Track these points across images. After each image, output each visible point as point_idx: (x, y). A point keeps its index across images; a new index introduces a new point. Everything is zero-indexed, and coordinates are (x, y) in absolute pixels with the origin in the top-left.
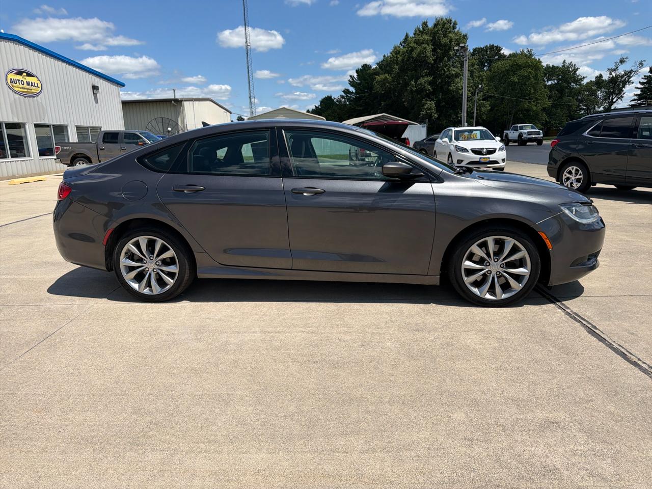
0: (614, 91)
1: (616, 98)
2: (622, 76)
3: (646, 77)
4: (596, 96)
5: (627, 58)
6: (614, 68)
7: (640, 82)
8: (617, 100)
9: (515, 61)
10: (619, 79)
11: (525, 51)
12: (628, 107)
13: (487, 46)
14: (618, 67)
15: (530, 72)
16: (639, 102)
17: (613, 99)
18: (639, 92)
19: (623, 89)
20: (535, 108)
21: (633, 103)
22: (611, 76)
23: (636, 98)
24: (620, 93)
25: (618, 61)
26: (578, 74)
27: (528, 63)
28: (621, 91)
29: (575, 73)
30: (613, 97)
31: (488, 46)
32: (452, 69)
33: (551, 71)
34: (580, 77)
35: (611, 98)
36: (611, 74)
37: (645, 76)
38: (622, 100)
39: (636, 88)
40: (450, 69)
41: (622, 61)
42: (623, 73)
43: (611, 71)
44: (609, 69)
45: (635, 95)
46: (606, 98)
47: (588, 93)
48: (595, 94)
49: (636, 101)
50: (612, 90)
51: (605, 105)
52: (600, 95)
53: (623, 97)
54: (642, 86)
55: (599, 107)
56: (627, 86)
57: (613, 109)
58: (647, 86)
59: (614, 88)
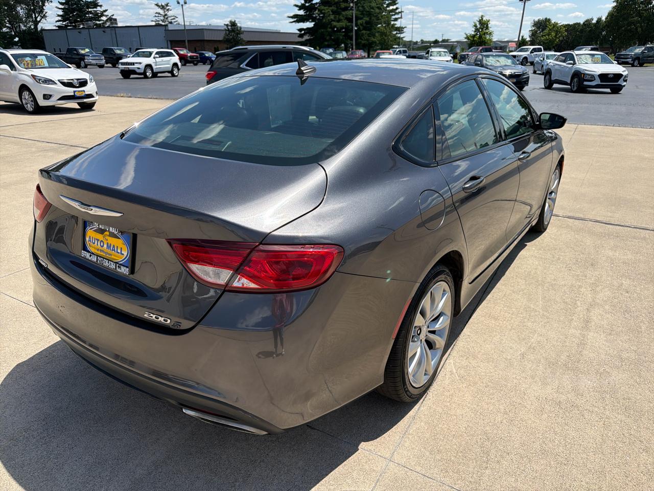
0: (35, 9)
1: (39, 17)
4: (17, 13)
8: (41, 19)
12: (55, 28)
16: (64, 23)
17: (36, 18)
18: (61, 13)
19: (44, 7)
21: (59, 24)
23: (60, 18)
28: (42, 10)
30: (35, 15)
35: (34, 16)
38: (46, 20)
39: (56, 7)
45: (59, 16)
46: (29, 16)
47: (6, 8)
48: (15, 10)
49: (61, 23)
50: (32, 7)
51: (30, 24)
52: (21, 11)
53: (46, 17)
54: (63, 7)
55: (25, 26)
56: (46, 4)
57: (39, 29)
58: (67, 7)
59: (33, 5)
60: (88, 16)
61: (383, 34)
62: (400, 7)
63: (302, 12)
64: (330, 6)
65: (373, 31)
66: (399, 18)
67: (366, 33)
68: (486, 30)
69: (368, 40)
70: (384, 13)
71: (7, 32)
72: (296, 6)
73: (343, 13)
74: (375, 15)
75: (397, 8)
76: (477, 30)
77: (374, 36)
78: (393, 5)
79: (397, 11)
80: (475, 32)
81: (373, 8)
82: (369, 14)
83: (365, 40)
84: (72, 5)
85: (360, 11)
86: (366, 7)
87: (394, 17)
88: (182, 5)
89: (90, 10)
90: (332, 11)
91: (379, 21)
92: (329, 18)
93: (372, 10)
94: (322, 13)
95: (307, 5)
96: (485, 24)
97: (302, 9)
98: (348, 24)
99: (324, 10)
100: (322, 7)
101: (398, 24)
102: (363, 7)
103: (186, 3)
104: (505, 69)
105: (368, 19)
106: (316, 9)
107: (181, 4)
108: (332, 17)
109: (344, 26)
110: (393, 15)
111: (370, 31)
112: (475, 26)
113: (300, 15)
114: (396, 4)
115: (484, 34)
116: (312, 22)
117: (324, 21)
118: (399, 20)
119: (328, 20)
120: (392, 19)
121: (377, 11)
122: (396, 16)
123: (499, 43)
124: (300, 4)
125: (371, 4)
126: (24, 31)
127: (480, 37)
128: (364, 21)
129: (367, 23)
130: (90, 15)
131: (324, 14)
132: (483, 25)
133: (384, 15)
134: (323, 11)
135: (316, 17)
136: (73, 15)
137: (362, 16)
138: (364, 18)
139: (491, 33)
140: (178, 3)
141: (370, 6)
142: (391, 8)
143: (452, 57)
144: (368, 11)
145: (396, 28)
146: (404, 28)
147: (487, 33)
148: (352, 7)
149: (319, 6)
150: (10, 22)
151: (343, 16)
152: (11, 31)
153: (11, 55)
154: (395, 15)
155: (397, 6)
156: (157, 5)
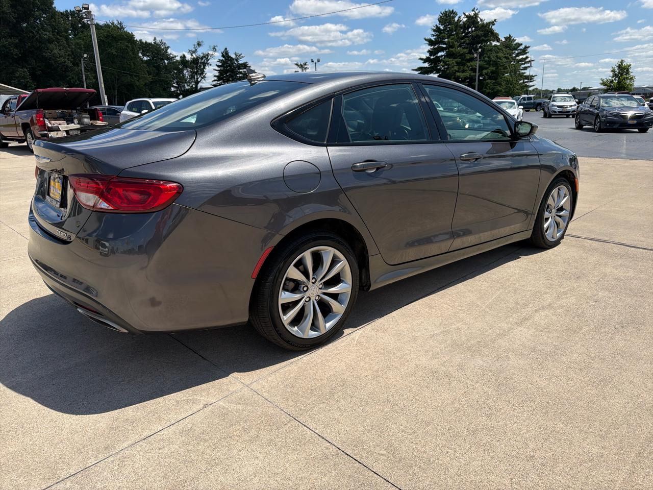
0: (197, 71)
1: (200, 78)
2: (202, 59)
3: (221, 61)
4: (184, 75)
5: (202, 42)
6: (193, 50)
7: (216, 65)
9: (108, 31)
10: (200, 60)
11: (116, 22)
12: (211, 86)
13: (67, 11)
14: (196, 50)
15: (127, 46)
16: (219, 82)
17: (197, 79)
18: (217, 74)
19: (204, 70)
20: (138, 83)
21: (214, 83)
22: (193, 57)
23: (216, 78)
24: (202, 73)
25: (196, 44)
26: (169, 53)
27: (123, 36)
28: (203, 72)
29: (166, 52)
31: (69, 11)
32: (42, 33)
33: (146, 47)
34: (172, 56)
35: (196, 77)
36: (192, 55)
37: (219, 60)
38: (205, 80)
39: (214, 69)
40: (40, 32)
41: (199, 44)
42: (202, 55)
43: (192, 52)
44: (190, 51)
45: (215, 76)
46: (192, 77)
47: (176, 71)
48: (183, 73)
49: (216, 82)
50: (196, 70)
51: (193, 83)
52: (186, 74)
53: (205, 77)
54: (219, 69)
55: (188, 86)
56: (207, 67)
57: (199, 88)
58: (222, 68)
59: (197, 68)
60: (238, 75)
61: (508, 82)
62: (530, 56)
63: (426, 65)
64: (455, 58)
65: (499, 80)
66: (529, 67)
67: (491, 82)
68: (626, 75)
69: (493, 89)
70: (512, 63)
71: (174, 91)
72: (421, 59)
73: (468, 64)
74: (502, 64)
75: (527, 58)
76: (615, 75)
77: (500, 85)
78: (523, 55)
79: (527, 60)
80: (613, 77)
81: (500, 58)
82: (496, 64)
83: (490, 89)
84: (227, 67)
85: (486, 61)
86: (492, 57)
87: (523, 66)
88: (316, 63)
89: (240, 71)
90: (456, 63)
91: (506, 70)
92: (452, 69)
93: (499, 60)
94: (446, 65)
95: (432, 57)
96: (625, 69)
97: (427, 62)
98: (472, 74)
99: (449, 61)
100: (447, 59)
101: (527, 73)
102: (489, 57)
103: (319, 61)
104: (624, 111)
105: (494, 69)
106: (440, 61)
107: (314, 62)
108: (456, 68)
109: (468, 76)
110: (522, 64)
111: (496, 80)
112: (613, 71)
113: (424, 68)
114: (526, 53)
115: (624, 79)
116: (436, 73)
117: (448, 71)
118: (529, 69)
119: (452, 71)
120: (521, 68)
121: (504, 60)
122: (526, 65)
123: (648, 89)
124: (425, 57)
125: (498, 54)
126: (188, 90)
127: (619, 82)
128: (490, 71)
129: (492, 72)
130: (240, 75)
131: (448, 65)
132: (623, 71)
133: (513, 64)
134: (448, 63)
135: (440, 69)
136: (227, 76)
137: (488, 66)
138: (490, 68)
139: (632, 78)
140: (312, 61)
141: (497, 56)
142: (521, 57)
143: (576, 102)
144: (494, 61)
145: (525, 76)
146: (534, 77)
147: (628, 78)
148: (476, 58)
149: (444, 58)
150: (177, 83)
151: (468, 67)
152: (177, 90)
153: (153, 102)
154: (524, 64)
155: (527, 55)
156: (297, 64)
